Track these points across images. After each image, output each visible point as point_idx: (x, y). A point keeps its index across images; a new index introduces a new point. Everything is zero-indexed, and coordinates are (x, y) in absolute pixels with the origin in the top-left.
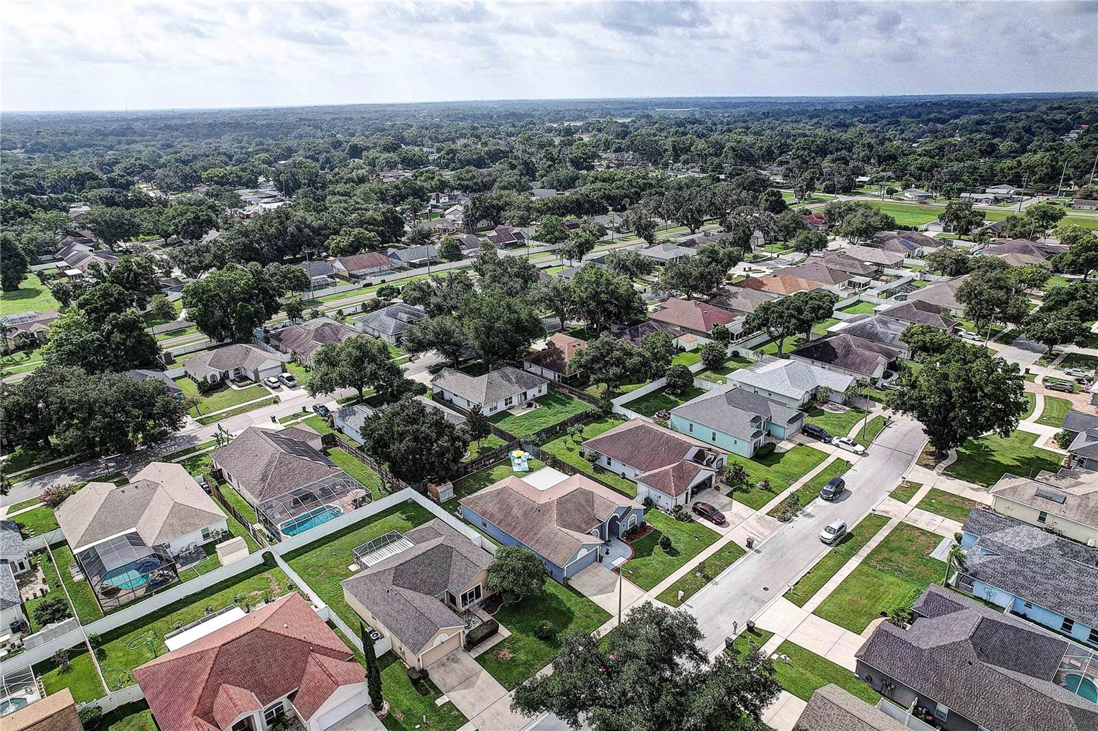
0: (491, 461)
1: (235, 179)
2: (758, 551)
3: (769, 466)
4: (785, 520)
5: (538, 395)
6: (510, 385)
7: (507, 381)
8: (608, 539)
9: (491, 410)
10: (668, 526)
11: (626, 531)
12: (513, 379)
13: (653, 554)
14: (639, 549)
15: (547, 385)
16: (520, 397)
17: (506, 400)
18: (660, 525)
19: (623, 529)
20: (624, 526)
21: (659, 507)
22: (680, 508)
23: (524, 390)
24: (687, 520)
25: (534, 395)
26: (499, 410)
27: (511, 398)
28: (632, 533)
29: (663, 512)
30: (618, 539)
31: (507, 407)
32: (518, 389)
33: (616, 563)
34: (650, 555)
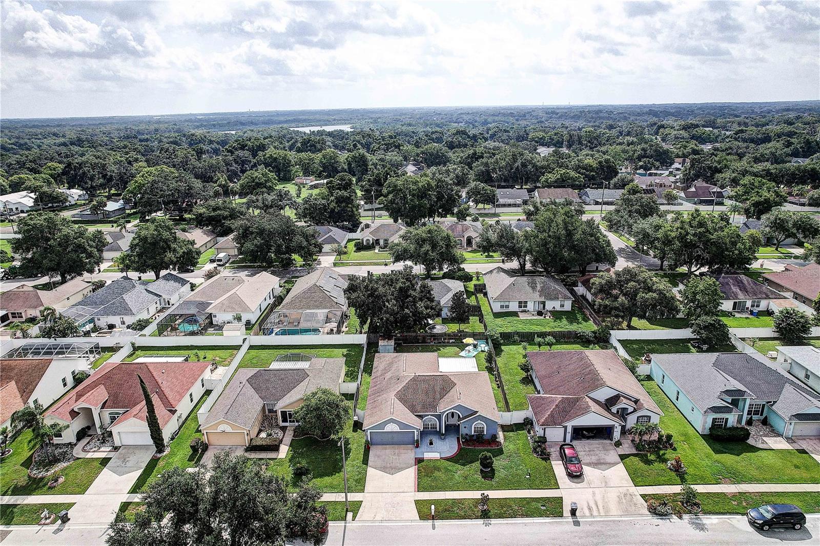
0: (451, 341)
1: (549, 141)
2: (577, 523)
3: (717, 452)
4: (654, 511)
5: (558, 308)
6: (531, 291)
7: (532, 287)
8: (444, 432)
9: (502, 307)
10: (517, 452)
11: (467, 434)
12: (539, 287)
13: (468, 466)
14: (462, 456)
15: (571, 302)
16: (537, 304)
17: (520, 303)
18: (511, 447)
19: (463, 431)
20: (465, 427)
21: (532, 432)
22: (543, 440)
23: (543, 299)
24: (541, 455)
25: (554, 308)
26: (511, 309)
27: (526, 302)
28: (475, 440)
29: (529, 438)
30: (458, 439)
31: (521, 309)
32: (537, 297)
33: (428, 455)
34: (464, 465)
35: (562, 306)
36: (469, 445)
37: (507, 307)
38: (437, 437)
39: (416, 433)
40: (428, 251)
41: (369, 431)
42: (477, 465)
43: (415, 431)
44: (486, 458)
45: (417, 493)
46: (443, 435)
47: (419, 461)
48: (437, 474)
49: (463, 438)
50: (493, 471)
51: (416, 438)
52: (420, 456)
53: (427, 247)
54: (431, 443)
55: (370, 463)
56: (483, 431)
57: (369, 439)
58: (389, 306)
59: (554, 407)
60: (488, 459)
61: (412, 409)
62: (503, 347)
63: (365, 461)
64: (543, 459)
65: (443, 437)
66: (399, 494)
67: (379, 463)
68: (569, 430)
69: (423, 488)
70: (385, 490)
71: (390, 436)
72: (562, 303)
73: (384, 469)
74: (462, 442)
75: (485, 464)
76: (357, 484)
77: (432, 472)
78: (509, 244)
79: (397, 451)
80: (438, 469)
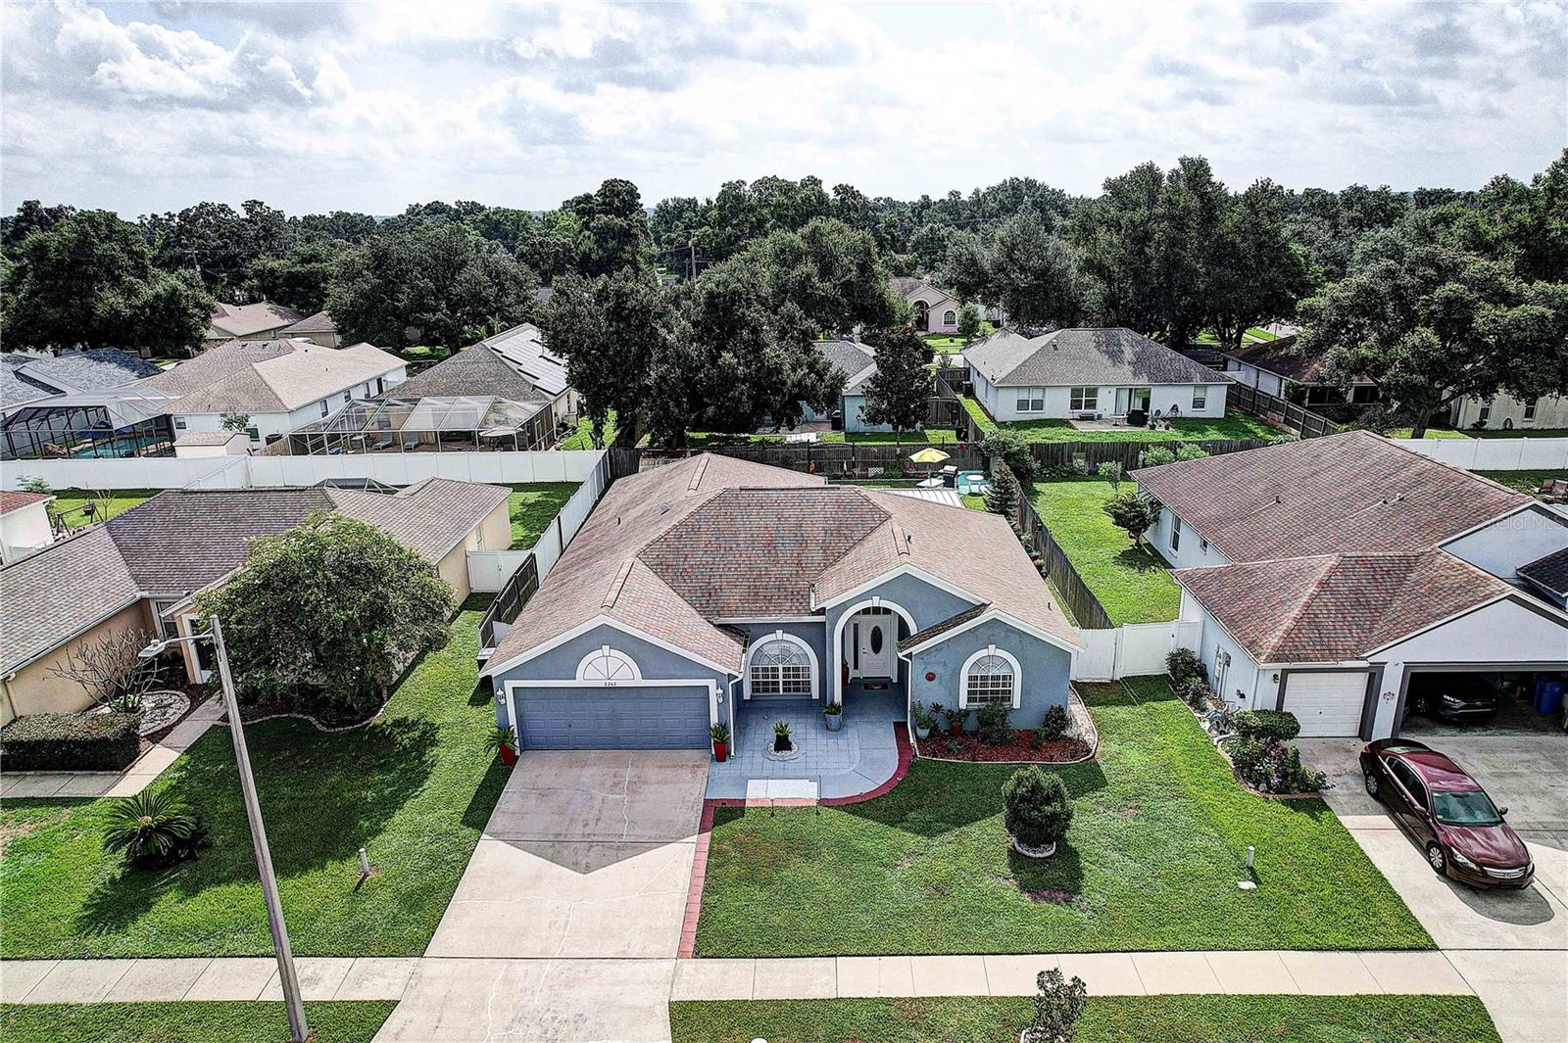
5: (1188, 409)
6: (1109, 363)
7: (1107, 352)
8: (838, 698)
9: (1022, 405)
10: (1163, 776)
11: (937, 708)
12: (1128, 354)
13: (948, 836)
14: (919, 792)
15: (1224, 390)
16: (1125, 395)
17: (1076, 392)
18: (1134, 757)
19: (922, 692)
20: (930, 677)
21: (1210, 705)
22: (1278, 726)
23: (1143, 381)
24: (1280, 790)
25: (1175, 408)
26: (1047, 413)
27: (1092, 392)
28: (974, 734)
29: (1206, 725)
30: (900, 729)
31: (1077, 413)
32: (1125, 375)
33: (761, 791)
34: (927, 830)
35: (1199, 403)
36: (949, 752)
37: (1038, 405)
38: (811, 721)
39: (714, 693)
40: (809, 277)
41: (509, 685)
42: (992, 833)
43: (712, 683)
44: (1036, 795)
45: (691, 966)
46: (835, 709)
47: (720, 813)
48: (798, 870)
49: (920, 723)
50: (1068, 855)
51: (714, 719)
52: (726, 793)
53: (808, 267)
54: (783, 744)
55: (497, 820)
56: (1007, 696)
57: (513, 721)
58: (671, 338)
59: (1312, 589)
60: (1048, 800)
61: (707, 603)
62: (1038, 486)
63: (479, 814)
64: (1295, 806)
65: (834, 719)
66: (594, 965)
67: (542, 821)
68: (1393, 683)
69: (726, 937)
70: (531, 947)
71: (604, 707)
72: (1200, 394)
73: (555, 848)
74: (918, 738)
75: (1029, 823)
76: (404, 915)
77: (775, 863)
78: (1035, 262)
79: (629, 773)
80: (807, 849)
